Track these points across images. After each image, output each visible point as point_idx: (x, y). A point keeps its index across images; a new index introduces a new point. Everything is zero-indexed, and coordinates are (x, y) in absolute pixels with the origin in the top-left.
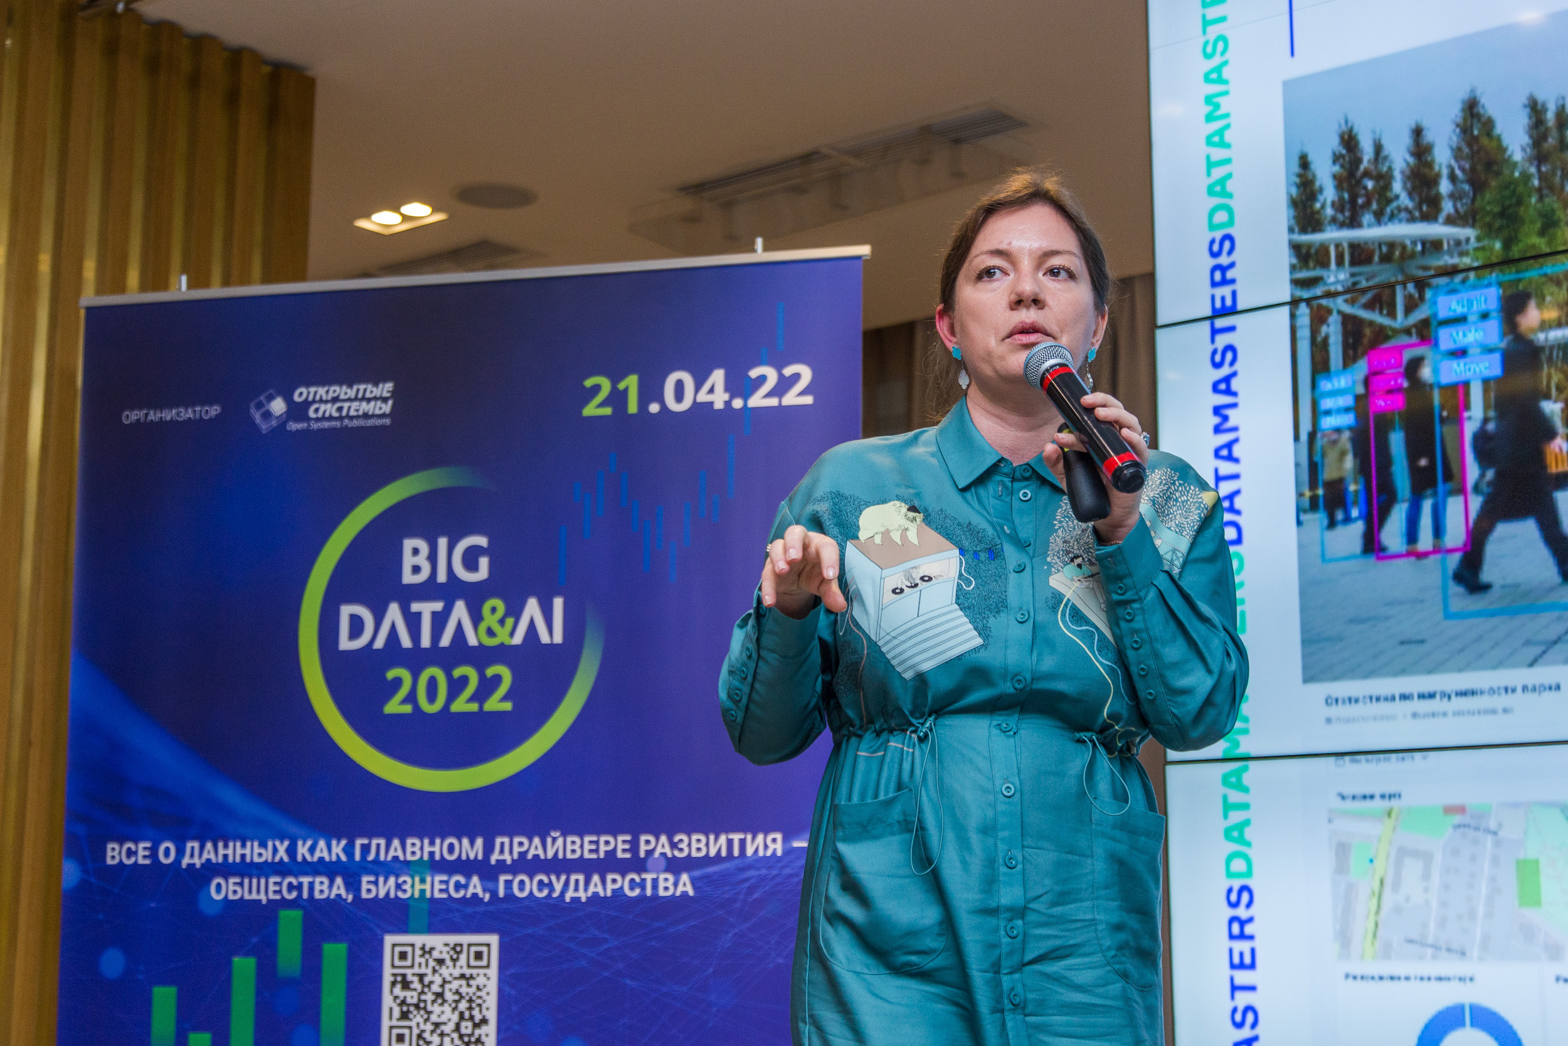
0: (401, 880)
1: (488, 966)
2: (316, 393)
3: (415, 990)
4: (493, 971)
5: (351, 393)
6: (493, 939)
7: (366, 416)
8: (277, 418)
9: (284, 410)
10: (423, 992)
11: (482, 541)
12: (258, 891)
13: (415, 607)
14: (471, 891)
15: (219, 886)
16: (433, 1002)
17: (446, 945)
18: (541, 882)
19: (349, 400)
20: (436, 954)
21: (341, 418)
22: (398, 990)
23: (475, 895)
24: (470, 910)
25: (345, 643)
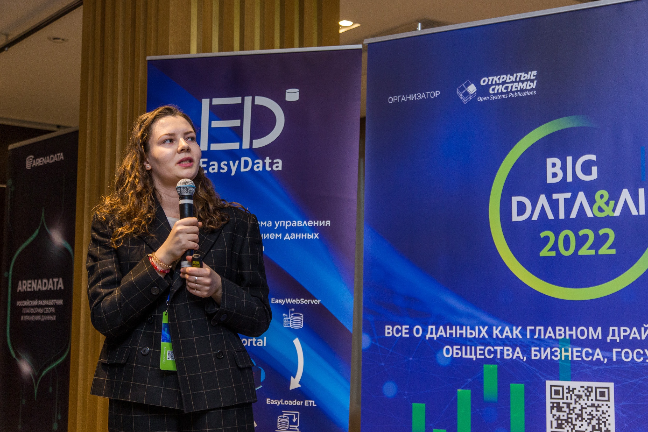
0: (553, 350)
1: (608, 400)
2: (493, 80)
3: (565, 412)
4: (612, 403)
5: (513, 79)
6: (611, 385)
7: (522, 90)
8: (471, 95)
9: (476, 90)
10: (569, 413)
11: (593, 157)
12: (471, 354)
13: (555, 196)
14: (596, 357)
15: (448, 350)
16: (576, 419)
17: (582, 387)
18: (638, 353)
19: (512, 82)
20: (576, 392)
21: (507, 93)
22: (555, 411)
23: (598, 359)
24: (596, 368)
25: (515, 218)
